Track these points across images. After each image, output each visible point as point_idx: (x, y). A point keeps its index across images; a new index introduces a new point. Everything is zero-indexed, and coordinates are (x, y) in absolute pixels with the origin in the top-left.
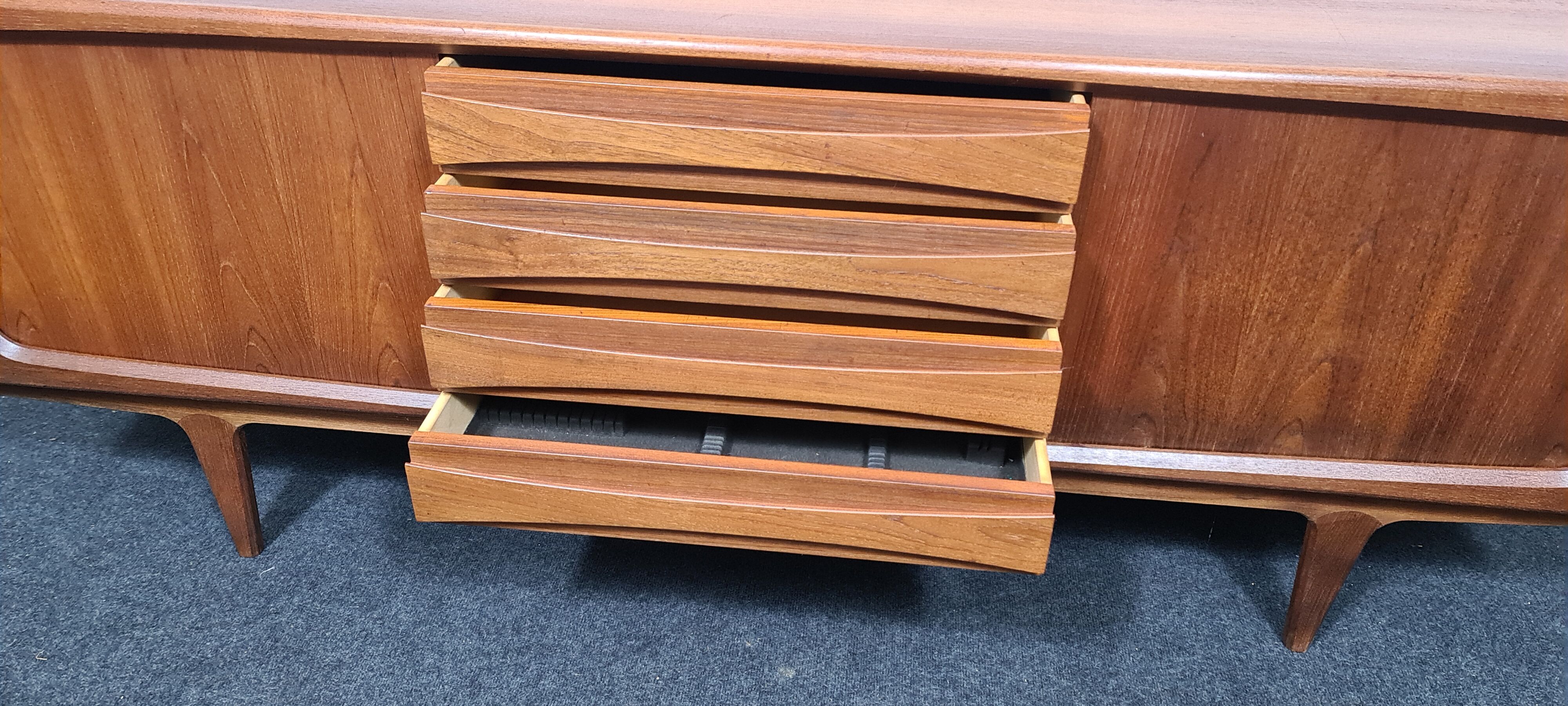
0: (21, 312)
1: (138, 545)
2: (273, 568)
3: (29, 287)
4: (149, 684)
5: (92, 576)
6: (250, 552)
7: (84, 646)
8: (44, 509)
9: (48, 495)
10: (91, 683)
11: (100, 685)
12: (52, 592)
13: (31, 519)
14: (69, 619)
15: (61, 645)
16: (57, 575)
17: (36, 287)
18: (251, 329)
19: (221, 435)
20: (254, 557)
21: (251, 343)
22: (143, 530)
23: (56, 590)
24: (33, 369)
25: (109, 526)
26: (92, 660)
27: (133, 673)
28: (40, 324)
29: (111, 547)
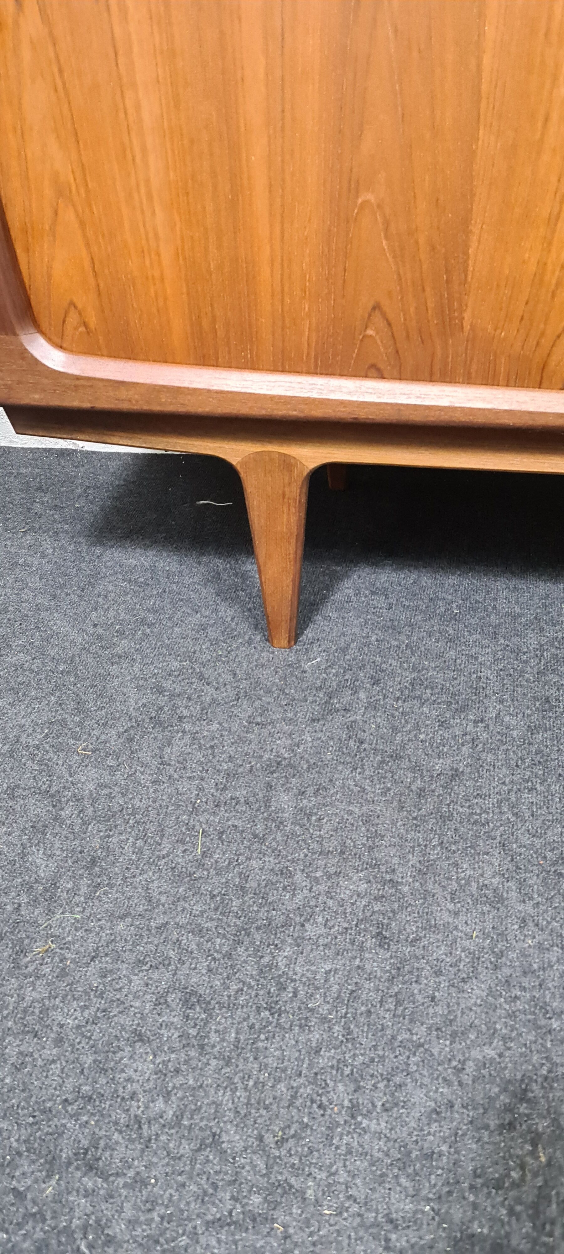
0: (72, 304)
1: (152, 632)
2: (318, 660)
3: (87, 264)
4: (225, 786)
5: (112, 664)
6: (286, 642)
7: (131, 740)
8: (35, 596)
9: (34, 582)
10: (154, 782)
11: (165, 785)
12: (72, 680)
13: (24, 605)
14: (101, 708)
15: (103, 737)
16: (72, 661)
17: (96, 262)
18: (374, 308)
19: (286, 481)
20: (290, 647)
21: (370, 332)
22: (151, 618)
23: (76, 676)
24: (82, 382)
25: (111, 613)
26: (146, 756)
27: (201, 772)
28: (93, 321)
29: (121, 634)
